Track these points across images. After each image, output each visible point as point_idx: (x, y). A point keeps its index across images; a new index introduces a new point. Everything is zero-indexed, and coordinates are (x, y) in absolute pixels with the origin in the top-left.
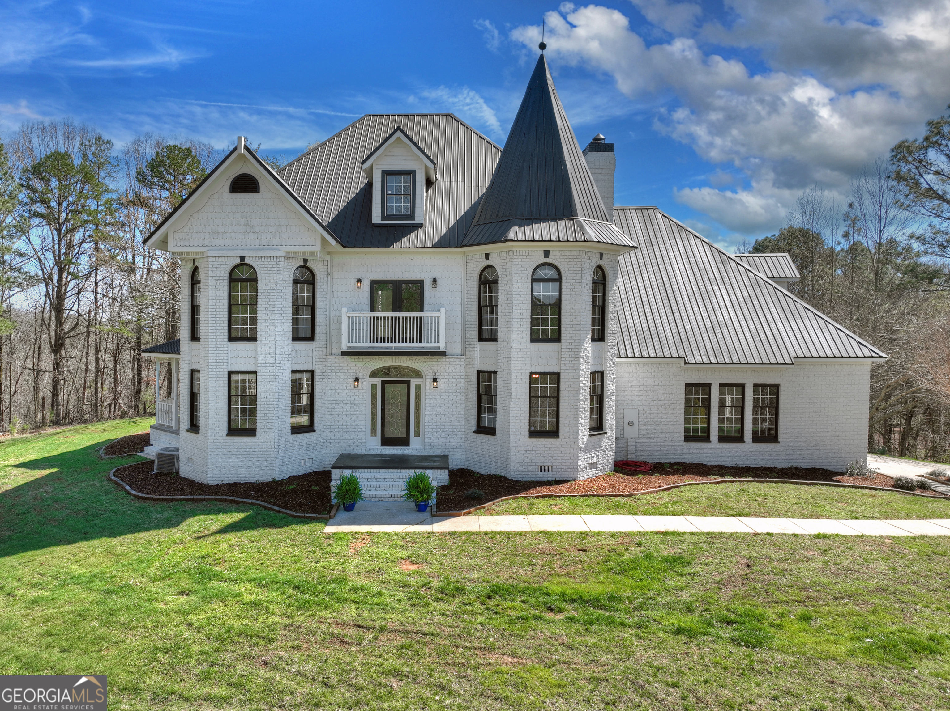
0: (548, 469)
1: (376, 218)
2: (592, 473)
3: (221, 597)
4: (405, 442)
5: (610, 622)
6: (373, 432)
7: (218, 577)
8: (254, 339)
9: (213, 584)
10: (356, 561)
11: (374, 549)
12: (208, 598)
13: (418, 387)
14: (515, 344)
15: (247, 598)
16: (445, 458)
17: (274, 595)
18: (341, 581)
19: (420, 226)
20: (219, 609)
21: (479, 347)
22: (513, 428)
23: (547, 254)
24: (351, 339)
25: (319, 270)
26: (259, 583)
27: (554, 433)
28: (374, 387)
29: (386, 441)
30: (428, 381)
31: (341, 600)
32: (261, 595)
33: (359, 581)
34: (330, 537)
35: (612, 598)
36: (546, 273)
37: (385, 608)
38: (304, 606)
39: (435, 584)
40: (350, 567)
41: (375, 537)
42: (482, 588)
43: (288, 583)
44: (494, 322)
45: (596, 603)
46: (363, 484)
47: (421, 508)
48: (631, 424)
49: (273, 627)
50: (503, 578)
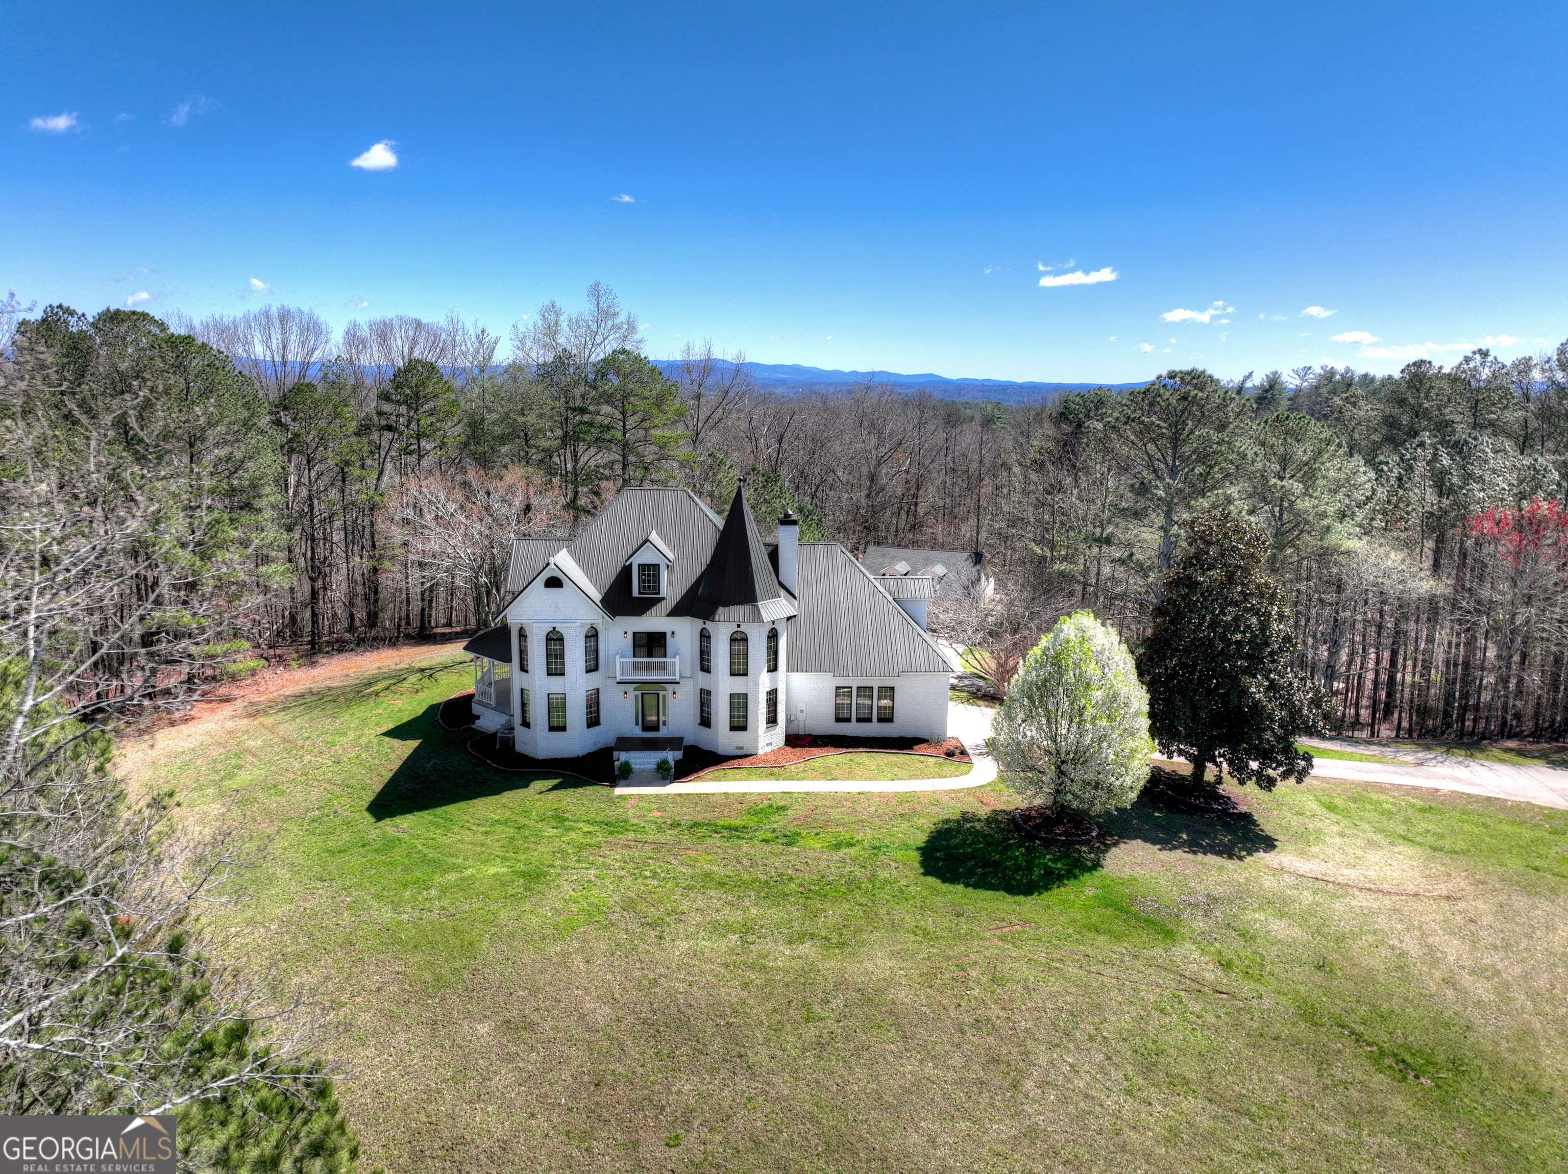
0: (741, 748)
1: (635, 593)
2: (769, 749)
3: (573, 829)
4: (656, 728)
5: (739, 837)
6: (637, 724)
7: (567, 819)
8: (563, 674)
9: (567, 823)
10: (632, 811)
11: (641, 804)
12: (567, 830)
13: (664, 696)
14: (720, 677)
15: (585, 830)
16: (681, 739)
17: (597, 828)
18: (626, 821)
19: (663, 599)
20: (573, 835)
21: (701, 674)
22: (720, 725)
23: (739, 626)
24: (622, 674)
25: (600, 629)
26: (588, 822)
27: (744, 728)
28: (636, 696)
29: (645, 729)
30: (671, 693)
31: (627, 830)
32: (591, 829)
33: (635, 821)
34: (619, 797)
35: (744, 827)
36: (739, 636)
37: (646, 833)
38: (611, 833)
39: (669, 822)
40: (630, 814)
41: (640, 797)
42: (689, 823)
43: (602, 822)
44: (709, 661)
45: (736, 829)
46: (632, 762)
47: (664, 778)
48: (802, 711)
49: (600, 842)
50: (699, 819)
